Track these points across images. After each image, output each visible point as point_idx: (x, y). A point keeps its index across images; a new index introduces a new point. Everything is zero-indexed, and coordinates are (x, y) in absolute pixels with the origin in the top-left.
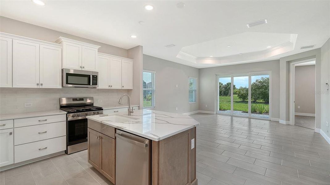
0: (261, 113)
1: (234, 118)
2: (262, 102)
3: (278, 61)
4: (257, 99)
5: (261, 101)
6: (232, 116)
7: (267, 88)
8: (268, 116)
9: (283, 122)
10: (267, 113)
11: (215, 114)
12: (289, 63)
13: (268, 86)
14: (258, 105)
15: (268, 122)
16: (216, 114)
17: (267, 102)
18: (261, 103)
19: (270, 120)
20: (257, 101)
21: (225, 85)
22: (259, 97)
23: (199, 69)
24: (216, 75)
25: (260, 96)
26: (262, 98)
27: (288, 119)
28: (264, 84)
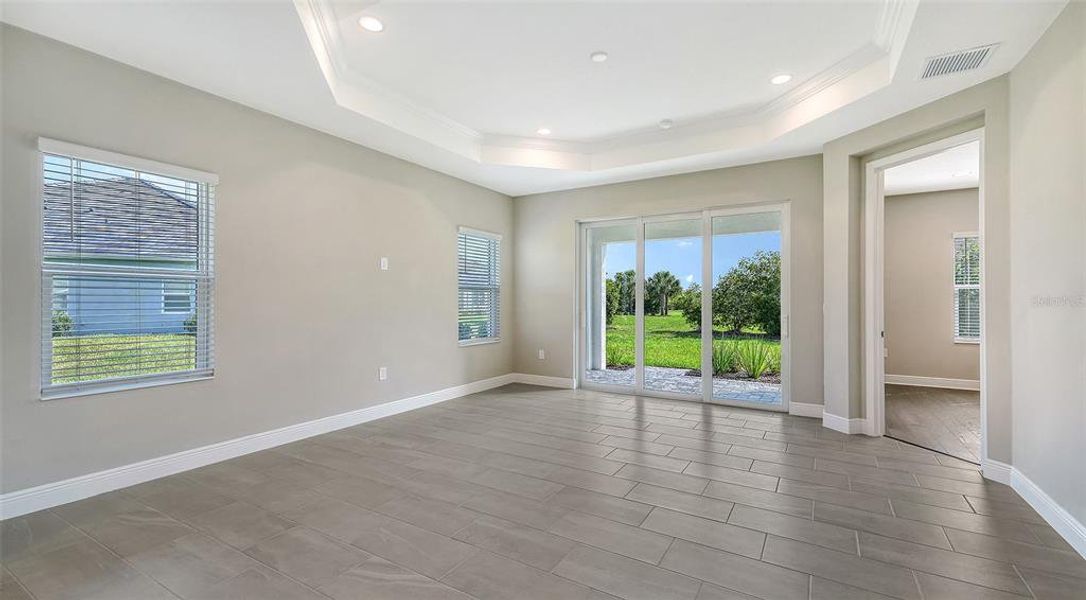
0: (751, 377)
1: (648, 405)
2: (759, 332)
3: (814, 161)
4: (743, 321)
5: (756, 330)
6: (640, 397)
7: (773, 286)
8: (775, 388)
9: (838, 421)
10: (773, 374)
11: (575, 387)
12: (859, 161)
13: (778, 281)
14: (742, 344)
15: (777, 420)
16: (580, 387)
17: (774, 334)
18: (753, 336)
19: (787, 413)
20: (744, 330)
21: (650, 279)
22: (747, 318)
23: (514, 199)
24: (580, 223)
25: (752, 314)
26: (758, 321)
27: (858, 410)
28: (763, 274)
